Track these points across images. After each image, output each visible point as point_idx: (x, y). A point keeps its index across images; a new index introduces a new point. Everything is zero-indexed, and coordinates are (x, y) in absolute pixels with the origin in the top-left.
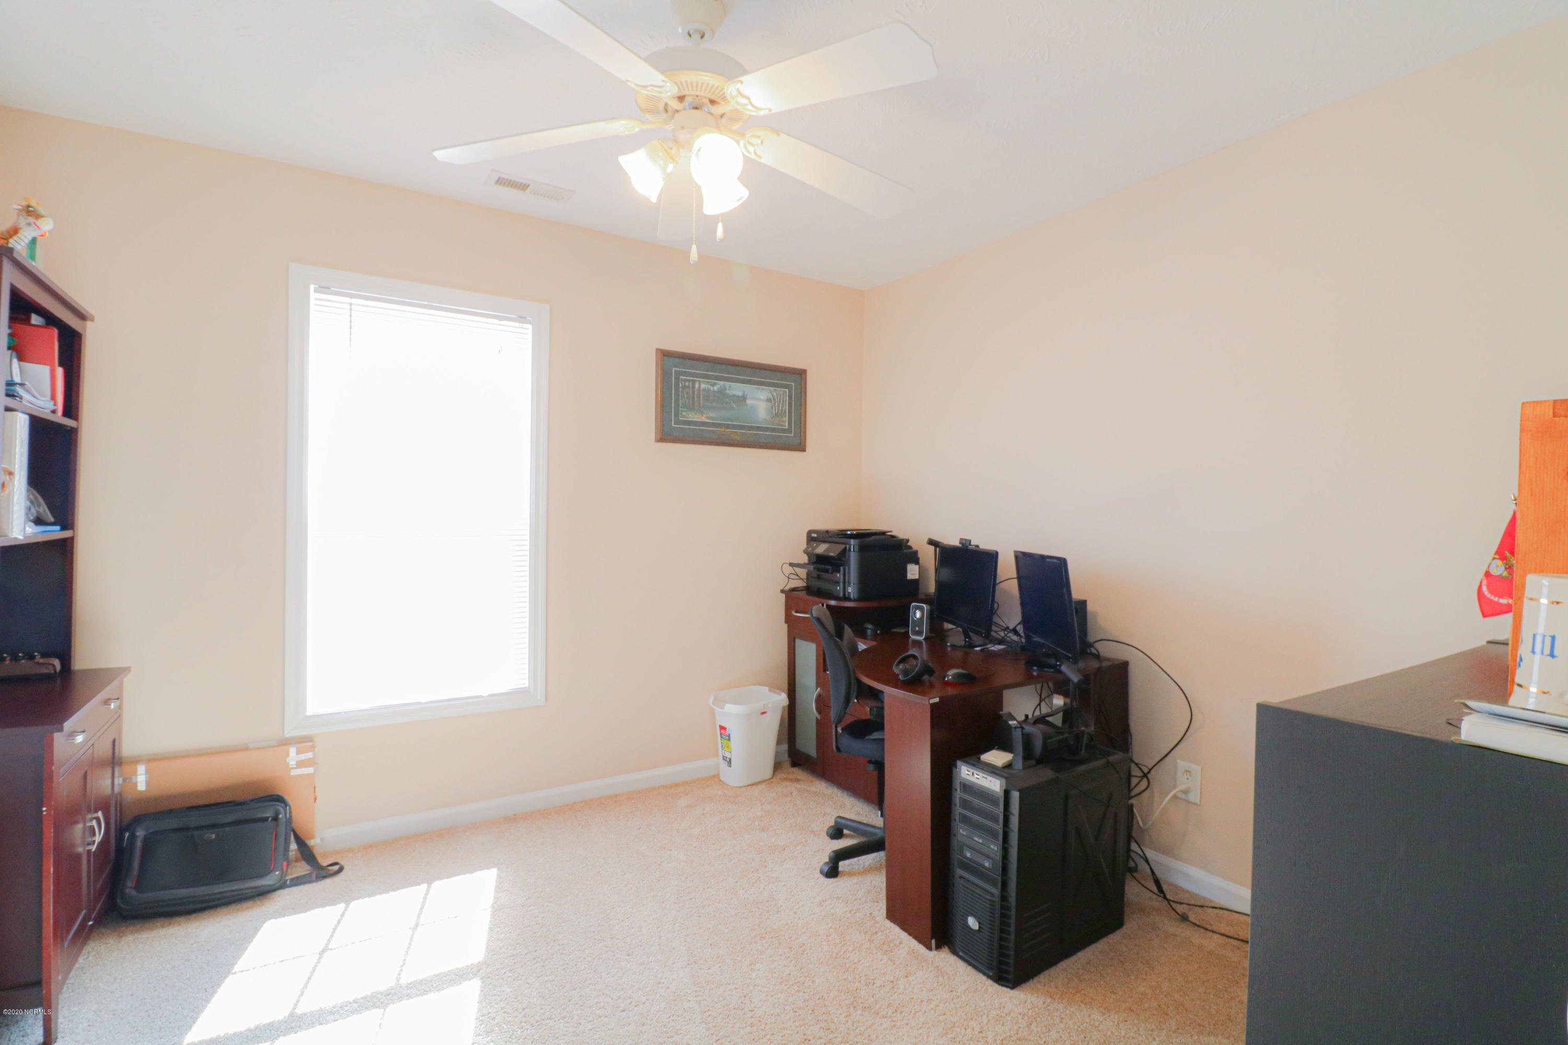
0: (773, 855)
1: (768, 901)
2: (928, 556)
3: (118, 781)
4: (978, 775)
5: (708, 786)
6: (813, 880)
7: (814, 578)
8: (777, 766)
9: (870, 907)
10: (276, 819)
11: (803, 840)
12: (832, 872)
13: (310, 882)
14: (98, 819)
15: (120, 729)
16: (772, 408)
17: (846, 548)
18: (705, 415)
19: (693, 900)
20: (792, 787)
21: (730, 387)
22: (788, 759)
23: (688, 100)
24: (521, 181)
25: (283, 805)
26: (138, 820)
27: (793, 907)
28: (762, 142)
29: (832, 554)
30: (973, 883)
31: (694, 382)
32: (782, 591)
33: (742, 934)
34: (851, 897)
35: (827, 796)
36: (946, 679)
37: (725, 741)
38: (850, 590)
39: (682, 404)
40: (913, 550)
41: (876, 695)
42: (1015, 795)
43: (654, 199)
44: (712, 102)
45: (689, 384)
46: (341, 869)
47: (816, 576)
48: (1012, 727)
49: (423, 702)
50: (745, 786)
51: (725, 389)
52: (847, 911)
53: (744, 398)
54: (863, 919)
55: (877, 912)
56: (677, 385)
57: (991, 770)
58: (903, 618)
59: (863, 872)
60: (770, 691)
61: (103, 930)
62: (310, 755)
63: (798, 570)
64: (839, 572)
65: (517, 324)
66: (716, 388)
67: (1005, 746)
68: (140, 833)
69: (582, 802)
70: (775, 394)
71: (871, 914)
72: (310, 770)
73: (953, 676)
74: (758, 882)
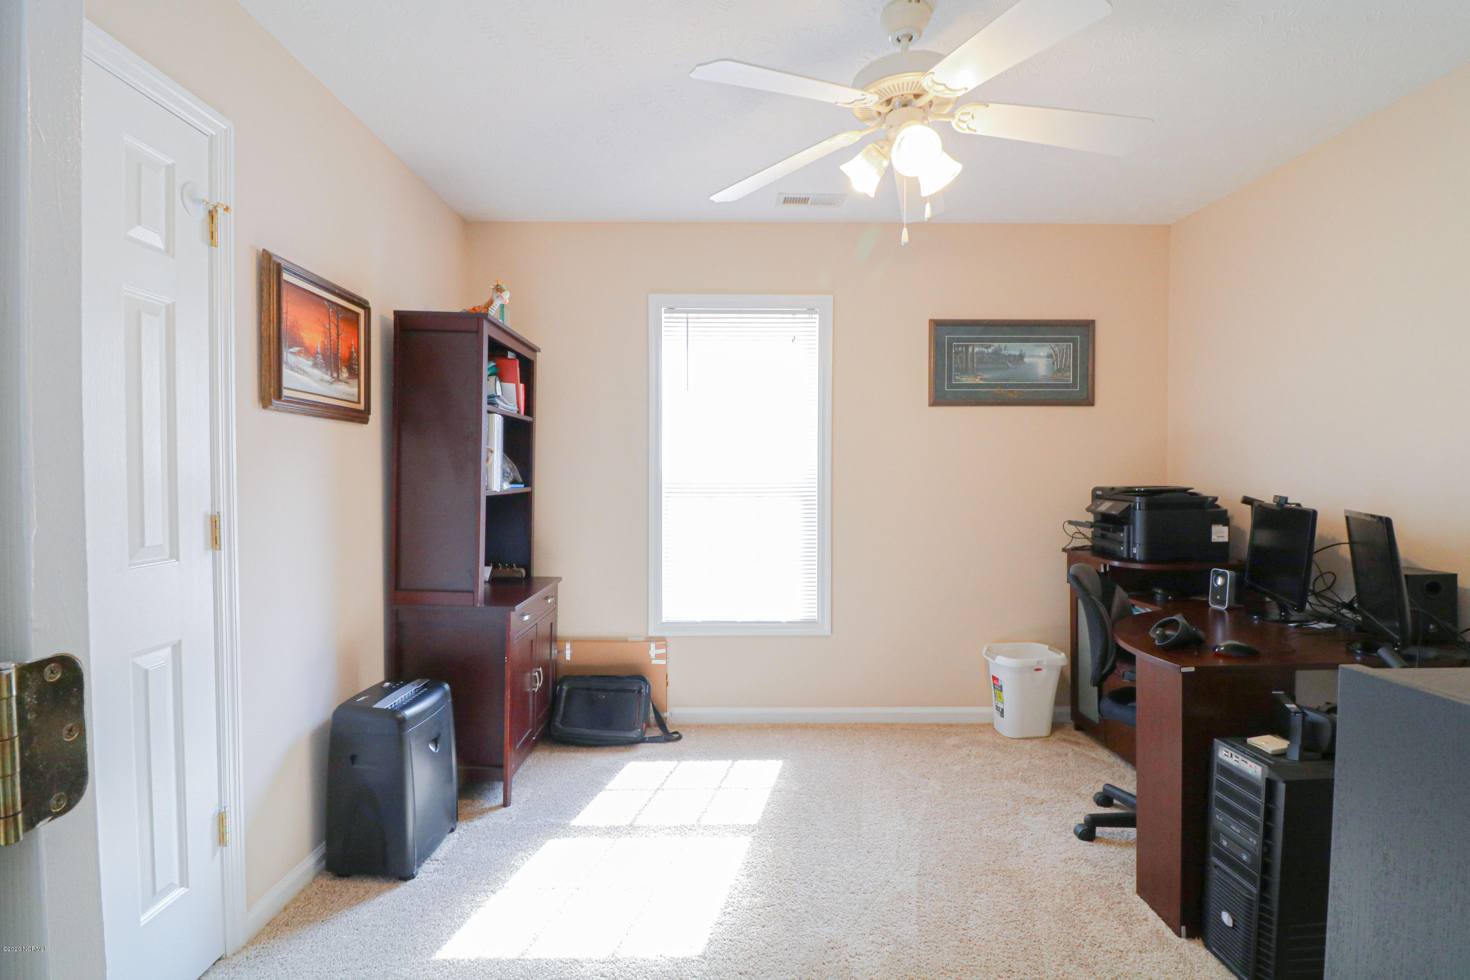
0: (1028, 806)
1: (1010, 844)
2: (1244, 518)
3: (555, 652)
4: (1238, 758)
5: (980, 732)
6: (1064, 838)
7: (1099, 537)
8: (1056, 726)
9: (1121, 878)
10: (640, 692)
11: (1065, 800)
12: (1087, 833)
13: (661, 742)
14: (539, 672)
15: (556, 616)
16: (1053, 363)
17: (1130, 505)
18: (979, 377)
19: (938, 825)
20: (1070, 749)
21: (1005, 347)
22: (1072, 721)
23: (896, 102)
24: (802, 196)
25: (644, 683)
26: (565, 679)
27: (1035, 856)
28: (973, 117)
29: (1114, 512)
30: (1231, 877)
31: (967, 347)
32: (1064, 550)
33: (975, 865)
34: (1101, 863)
35: (1106, 764)
36: (1217, 650)
37: (998, 692)
38: (1135, 551)
39: (955, 368)
40: (1221, 509)
41: (1130, 659)
42: (1282, 787)
43: (872, 195)
44: (917, 96)
45: (962, 349)
46: (680, 738)
47: (1099, 535)
48: (1291, 712)
49: (739, 621)
50: (1018, 739)
51: (1001, 350)
52: (1092, 875)
53: (1021, 357)
54: (1110, 886)
55: (1127, 884)
56: (950, 352)
57: (1257, 755)
58: (1203, 587)
59: (1124, 844)
60: (1049, 649)
61: (544, 746)
62: (663, 651)
63: (1082, 529)
64: (1122, 531)
65: (807, 316)
66: (990, 350)
67: (1283, 732)
68: (565, 688)
69: (862, 724)
70: (1057, 349)
71: (1119, 884)
72: (663, 662)
73: (1226, 647)
74: (1005, 826)
